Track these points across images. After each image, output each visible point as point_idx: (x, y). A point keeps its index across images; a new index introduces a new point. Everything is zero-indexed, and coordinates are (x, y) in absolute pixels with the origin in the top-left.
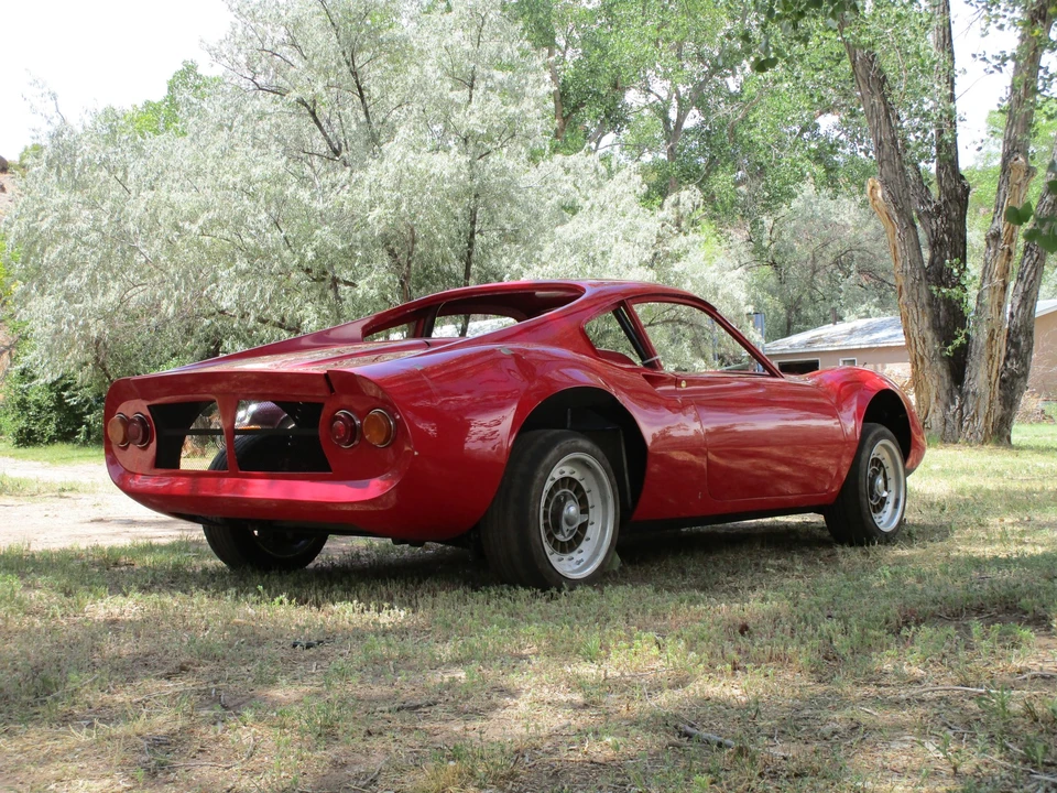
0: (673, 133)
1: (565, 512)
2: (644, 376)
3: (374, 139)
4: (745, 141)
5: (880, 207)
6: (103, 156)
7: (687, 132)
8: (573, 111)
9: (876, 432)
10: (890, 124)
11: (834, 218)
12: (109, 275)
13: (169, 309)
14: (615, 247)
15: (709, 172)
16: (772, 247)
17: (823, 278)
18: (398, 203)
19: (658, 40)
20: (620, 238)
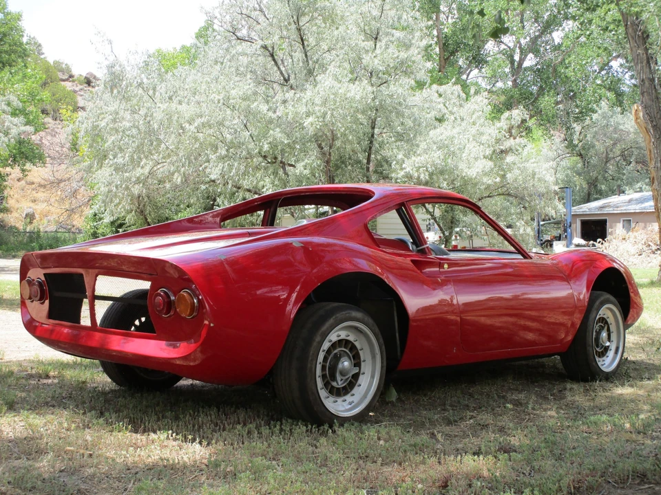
0: (517, 69)
1: (340, 366)
2: (412, 261)
3: (310, 73)
4: (563, 76)
5: (641, 123)
6: (139, 81)
7: (526, 69)
8: (451, 55)
9: (602, 298)
10: (650, 68)
11: (621, 127)
12: (142, 156)
13: (178, 179)
14: (468, 145)
15: (538, 95)
16: (580, 144)
17: (613, 165)
18: (324, 115)
19: (508, 10)
20: (471, 139)
